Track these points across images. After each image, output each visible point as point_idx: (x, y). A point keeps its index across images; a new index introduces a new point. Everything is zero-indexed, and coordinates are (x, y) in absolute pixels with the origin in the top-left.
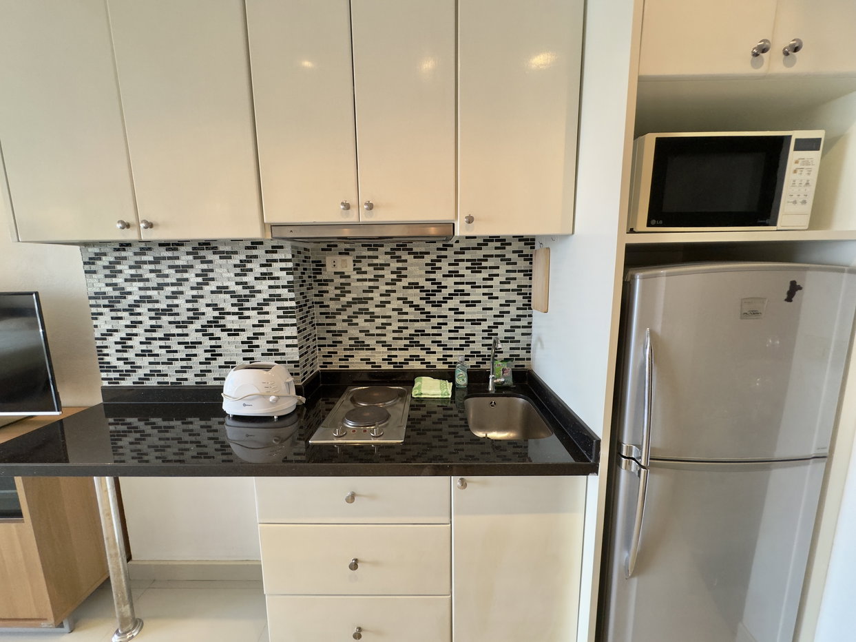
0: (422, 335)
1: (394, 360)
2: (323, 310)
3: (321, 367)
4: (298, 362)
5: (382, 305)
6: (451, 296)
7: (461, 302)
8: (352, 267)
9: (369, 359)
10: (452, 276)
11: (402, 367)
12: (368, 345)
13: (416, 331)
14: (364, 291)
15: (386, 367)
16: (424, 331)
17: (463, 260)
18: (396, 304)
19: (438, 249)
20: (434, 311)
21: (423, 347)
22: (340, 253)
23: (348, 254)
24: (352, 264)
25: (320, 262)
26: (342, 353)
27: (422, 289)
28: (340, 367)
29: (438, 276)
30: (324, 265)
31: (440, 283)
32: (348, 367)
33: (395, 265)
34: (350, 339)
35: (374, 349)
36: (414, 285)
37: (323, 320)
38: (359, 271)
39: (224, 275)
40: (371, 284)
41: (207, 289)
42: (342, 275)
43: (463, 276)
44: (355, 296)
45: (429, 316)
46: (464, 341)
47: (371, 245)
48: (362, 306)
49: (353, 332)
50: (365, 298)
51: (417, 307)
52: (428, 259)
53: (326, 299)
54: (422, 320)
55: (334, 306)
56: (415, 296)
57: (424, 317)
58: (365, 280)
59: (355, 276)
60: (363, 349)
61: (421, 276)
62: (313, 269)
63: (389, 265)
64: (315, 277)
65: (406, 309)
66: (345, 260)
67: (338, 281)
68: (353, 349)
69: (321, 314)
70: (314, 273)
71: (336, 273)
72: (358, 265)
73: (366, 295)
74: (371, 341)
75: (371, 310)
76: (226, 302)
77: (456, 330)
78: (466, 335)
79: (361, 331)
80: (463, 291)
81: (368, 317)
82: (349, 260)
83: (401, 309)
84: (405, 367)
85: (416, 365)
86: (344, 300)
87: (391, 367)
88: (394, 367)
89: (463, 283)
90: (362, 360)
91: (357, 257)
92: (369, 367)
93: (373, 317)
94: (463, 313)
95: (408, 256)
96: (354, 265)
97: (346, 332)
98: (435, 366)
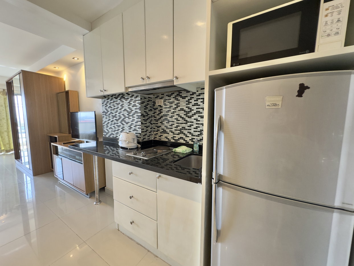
0: (184, 129)
1: (175, 138)
2: (155, 118)
3: (154, 138)
4: (141, 134)
5: (172, 117)
6: (195, 114)
7: (199, 116)
8: (163, 103)
9: (167, 137)
10: (195, 105)
11: (177, 141)
12: (167, 132)
13: (182, 127)
14: (166, 112)
15: (172, 141)
16: (185, 128)
17: (199, 99)
18: (176, 117)
19: (191, 95)
20: (188, 119)
21: (184, 134)
22: (160, 99)
23: (162, 99)
24: (163, 102)
25: (155, 102)
26: (159, 134)
27: (185, 111)
28: (159, 139)
29: (190, 106)
30: (155, 103)
31: (191, 108)
32: (161, 139)
33: (176, 102)
34: (162, 129)
35: (169, 134)
36: (182, 109)
37: (155, 122)
38: (165, 105)
39: (126, 105)
40: (168, 109)
41: (122, 110)
42: (160, 106)
43: (200, 105)
44: (164, 114)
45: (187, 122)
46: (200, 133)
47: (169, 95)
48: (165, 117)
49: (163, 127)
50: (167, 114)
51: (183, 118)
52: (187, 99)
53: (156, 114)
54: (184, 123)
55: (158, 117)
56: (182, 114)
57: (185, 122)
58: (167, 108)
59: (164, 107)
60: (165, 133)
61: (184, 106)
62: (153, 105)
63: (174, 102)
64: (153, 107)
65: (179, 119)
66: (161, 101)
67: (159, 108)
68: (162, 133)
69: (154, 120)
70: (153, 106)
71: (159, 106)
72: (165, 102)
73: (167, 113)
74: (168, 130)
75: (168, 119)
76: (126, 113)
77: (196, 128)
78: (200, 130)
79: (165, 127)
80: (199, 111)
81: (167, 121)
82: (162, 100)
83: (178, 119)
84: (178, 142)
85: (182, 141)
86: (161, 115)
87: (174, 141)
88: (175, 141)
89: (199, 108)
90: (165, 137)
91: (165, 100)
92: (167, 140)
93: (169, 122)
94: (199, 121)
95: (180, 98)
96: (164, 103)
97: (161, 126)
98: (188, 142)
